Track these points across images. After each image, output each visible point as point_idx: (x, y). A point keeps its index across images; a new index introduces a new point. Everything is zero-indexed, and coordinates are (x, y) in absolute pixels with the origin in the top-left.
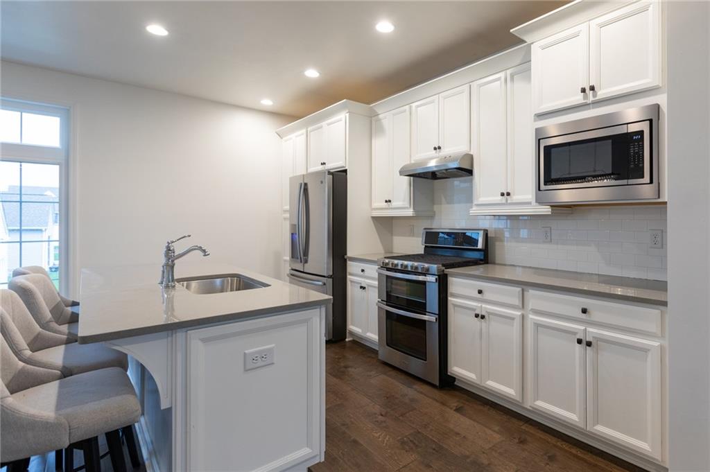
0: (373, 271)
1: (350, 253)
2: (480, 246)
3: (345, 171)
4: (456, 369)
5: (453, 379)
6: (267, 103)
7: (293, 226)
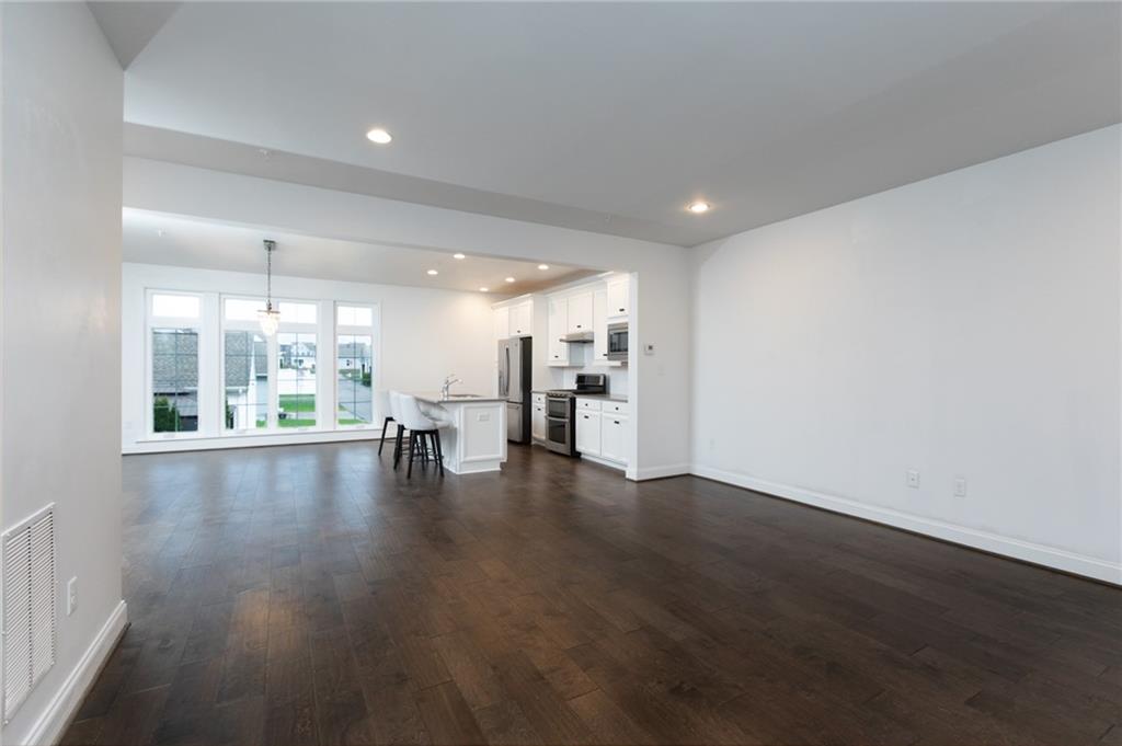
0: (543, 397)
1: (533, 389)
2: (601, 383)
3: (531, 338)
4: (579, 447)
5: (580, 454)
6: (484, 289)
7: (500, 372)
